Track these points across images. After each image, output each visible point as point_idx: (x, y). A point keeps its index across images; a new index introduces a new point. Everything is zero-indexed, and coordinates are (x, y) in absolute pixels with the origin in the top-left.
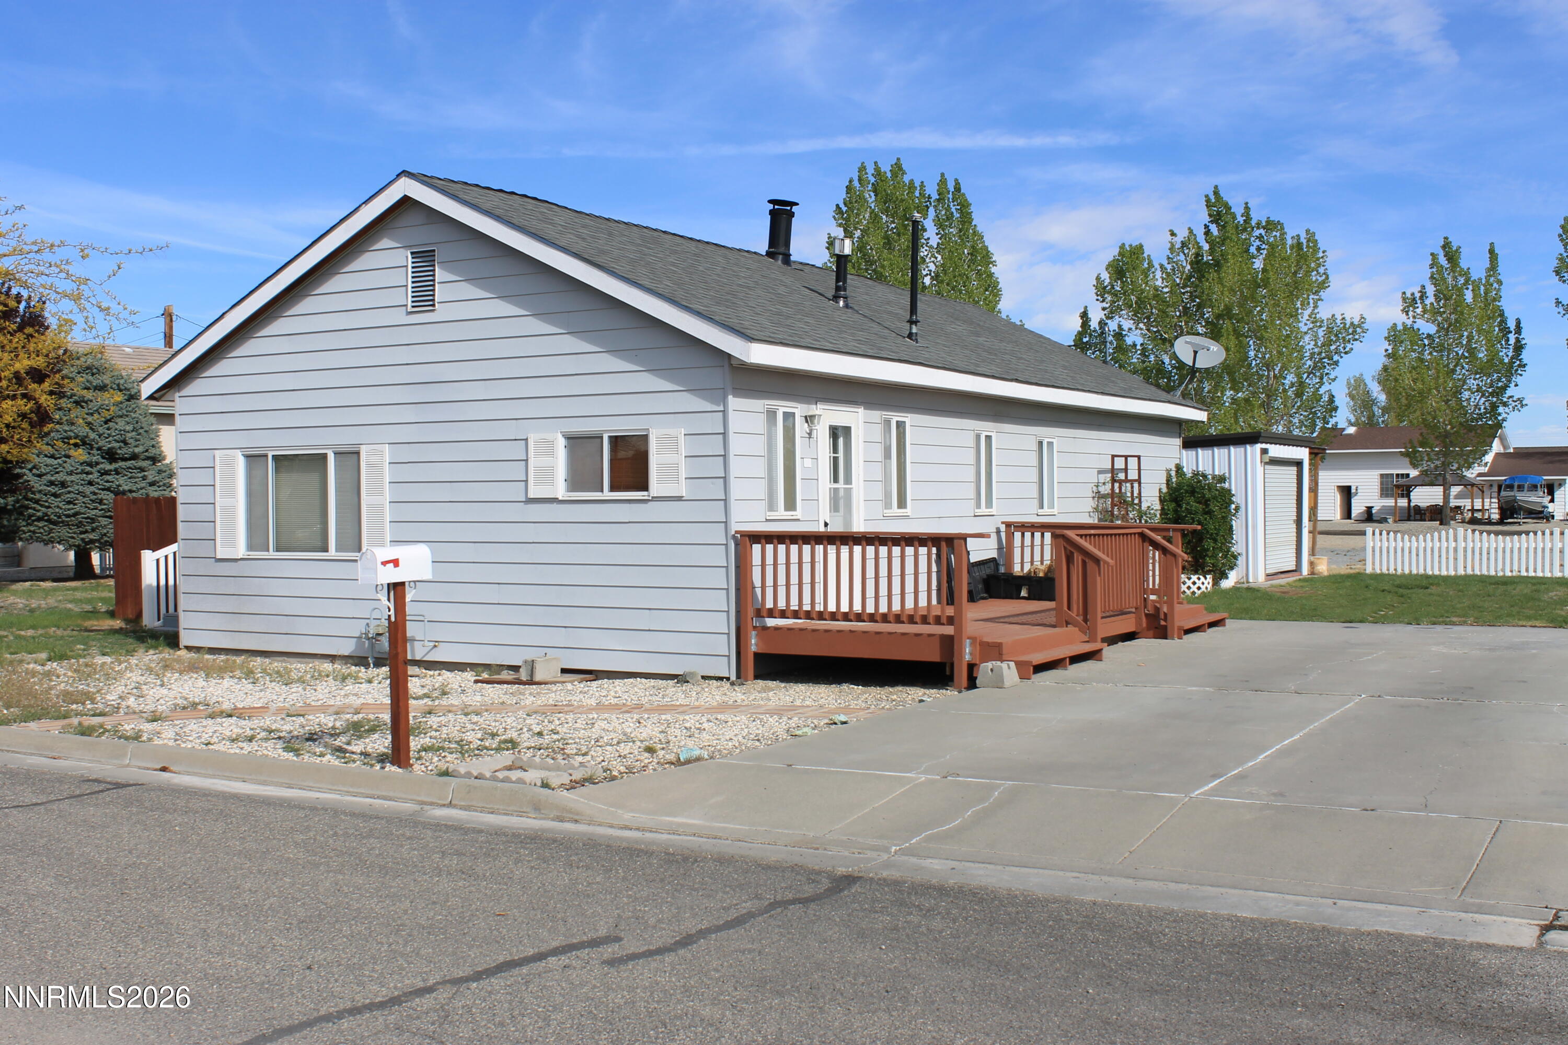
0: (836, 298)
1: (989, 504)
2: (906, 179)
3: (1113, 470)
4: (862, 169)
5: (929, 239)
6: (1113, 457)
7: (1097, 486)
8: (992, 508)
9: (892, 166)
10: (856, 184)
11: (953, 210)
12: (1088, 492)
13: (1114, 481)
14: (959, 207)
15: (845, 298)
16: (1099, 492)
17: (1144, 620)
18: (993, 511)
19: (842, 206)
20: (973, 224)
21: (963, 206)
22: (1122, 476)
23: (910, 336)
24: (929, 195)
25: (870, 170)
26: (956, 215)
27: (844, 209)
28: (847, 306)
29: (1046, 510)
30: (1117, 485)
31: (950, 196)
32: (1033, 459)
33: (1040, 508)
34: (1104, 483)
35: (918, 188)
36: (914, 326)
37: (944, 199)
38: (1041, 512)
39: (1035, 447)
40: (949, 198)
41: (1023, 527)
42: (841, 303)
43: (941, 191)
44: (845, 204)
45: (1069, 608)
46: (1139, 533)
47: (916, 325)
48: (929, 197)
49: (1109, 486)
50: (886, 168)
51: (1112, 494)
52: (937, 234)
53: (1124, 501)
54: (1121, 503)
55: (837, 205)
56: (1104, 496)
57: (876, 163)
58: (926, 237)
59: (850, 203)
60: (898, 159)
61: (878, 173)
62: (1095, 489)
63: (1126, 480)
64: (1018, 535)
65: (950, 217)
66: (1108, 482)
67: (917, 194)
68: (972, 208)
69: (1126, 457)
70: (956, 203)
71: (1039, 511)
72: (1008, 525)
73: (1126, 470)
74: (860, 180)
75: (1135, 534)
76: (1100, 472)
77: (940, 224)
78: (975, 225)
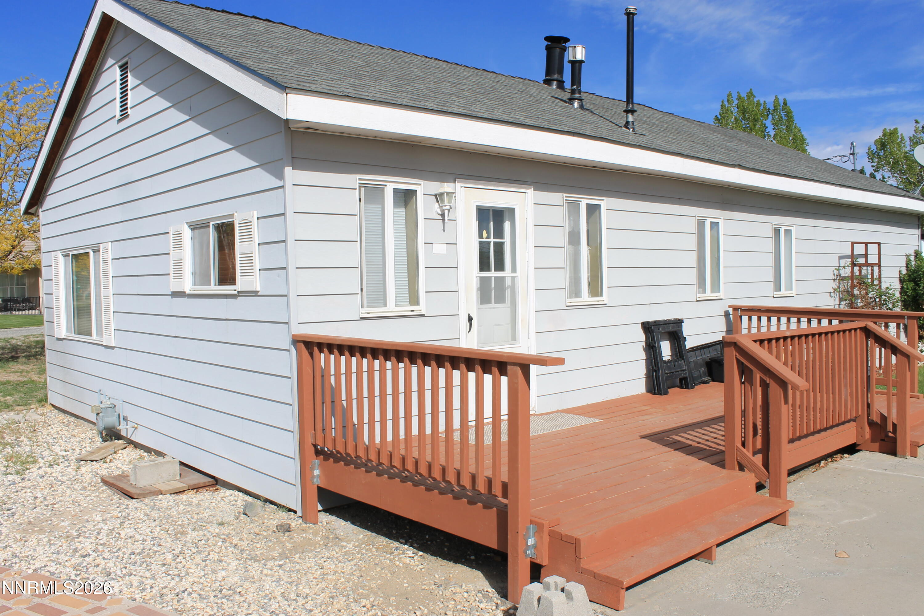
0: (571, 100)
1: (716, 287)
2: (755, 100)
3: (853, 257)
4: (730, 95)
5: (769, 132)
6: (853, 244)
7: (838, 270)
8: (719, 291)
9: (747, 93)
10: (726, 103)
11: (783, 115)
12: (829, 274)
13: (853, 264)
14: (785, 114)
15: (581, 100)
16: (840, 275)
17: (867, 429)
18: (721, 295)
19: (719, 116)
20: (795, 123)
21: (789, 113)
22: (862, 261)
23: (627, 125)
24: (769, 108)
25: (735, 95)
26: (785, 118)
27: (720, 117)
28: (581, 107)
29: (783, 292)
30: (856, 269)
31: (781, 108)
32: (769, 245)
33: (776, 291)
34: (844, 267)
35: (763, 105)
36: (630, 115)
37: (777, 109)
38: (777, 294)
39: (771, 234)
40: (780, 109)
41: (750, 311)
42: (576, 104)
43: (775, 105)
44: (720, 114)
45: (743, 444)
46: (861, 328)
47: (632, 115)
48: (769, 109)
49: (849, 270)
50: (744, 95)
51: (852, 277)
52: (774, 129)
53: (864, 282)
54: (860, 284)
55: (716, 116)
56: (843, 279)
57: (738, 93)
58: (767, 131)
59: (723, 114)
60: (751, 90)
61: (739, 98)
62: (836, 272)
63: (867, 264)
64: (745, 318)
65: (781, 119)
66: (848, 266)
67: (762, 108)
68: (794, 114)
69: (866, 244)
70: (784, 111)
71: (775, 293)
72: (735, 309)
73: (866, 256)
74: (728, 101)
75: (856, 329)
76: (841, 258)
77: (775, 124)
78: (796, 124)
